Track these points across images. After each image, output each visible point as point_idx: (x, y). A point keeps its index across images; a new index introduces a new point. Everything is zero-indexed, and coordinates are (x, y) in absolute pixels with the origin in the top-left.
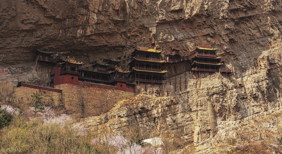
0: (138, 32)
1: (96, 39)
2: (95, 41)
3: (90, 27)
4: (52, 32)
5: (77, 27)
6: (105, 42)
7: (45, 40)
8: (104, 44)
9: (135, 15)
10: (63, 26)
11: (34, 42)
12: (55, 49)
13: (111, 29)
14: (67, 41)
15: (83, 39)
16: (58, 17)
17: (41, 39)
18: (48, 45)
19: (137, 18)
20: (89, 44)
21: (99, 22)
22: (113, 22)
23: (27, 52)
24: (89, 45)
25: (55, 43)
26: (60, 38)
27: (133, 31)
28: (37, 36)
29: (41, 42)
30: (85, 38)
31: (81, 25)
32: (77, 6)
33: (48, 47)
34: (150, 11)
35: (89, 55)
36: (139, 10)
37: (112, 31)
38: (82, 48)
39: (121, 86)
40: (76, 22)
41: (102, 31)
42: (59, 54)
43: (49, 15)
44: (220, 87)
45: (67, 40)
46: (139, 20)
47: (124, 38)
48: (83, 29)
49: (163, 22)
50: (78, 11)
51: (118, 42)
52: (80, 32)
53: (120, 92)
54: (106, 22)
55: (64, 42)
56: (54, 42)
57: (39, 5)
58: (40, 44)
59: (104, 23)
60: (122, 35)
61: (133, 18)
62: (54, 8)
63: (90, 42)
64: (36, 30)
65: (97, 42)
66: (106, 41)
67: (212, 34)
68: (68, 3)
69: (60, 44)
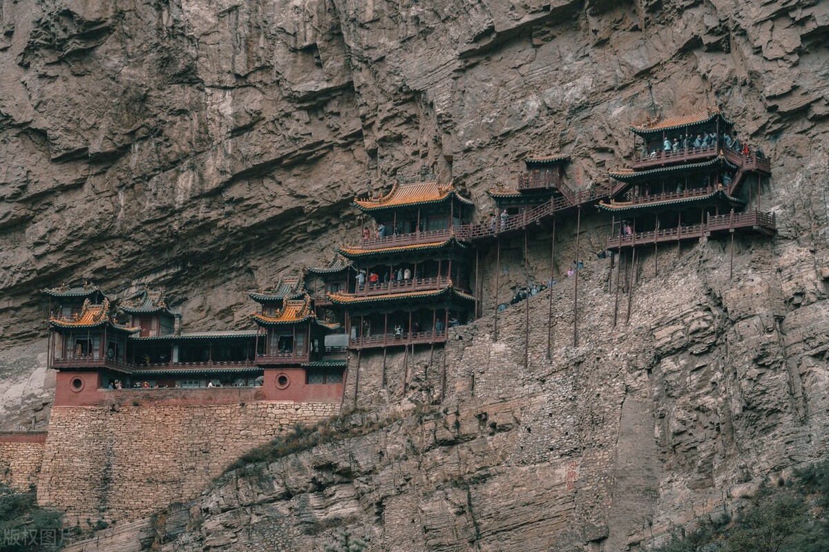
0: (398, 121)
1: (248, 196)
2: (246, 206)
3: (216, 155)
4: (86, 212)
5: (175, 164)
6: (288, 198)
7: (69, 248)
8: (285, 208)
9: (368, 48)
10: (126, 178)
11: (25, 264)
12: (117, 270)
13: (295, 139)
14: (149, 230)
15: (202, 208)
16: (95, 148)
17: (53, 248)
18: (90, 260)
19: (382, 59)
20: (227, 221)
21: (242, 123)
22: (298, 106)
23: (18, 304)
24: (230, 225)
25: (111, 248)
26: (122, 226)
27: (378, 124)
28: (36, 239)
29: (53, 259)
30: (208, 200)
31: (187, 156)
32: (153, 83)
33: (91, 268)
34: (432, 10)
35: (253, 263)
36: (386, 19)
37: (301, 146)
38: (210, 244)
39: (282, 380)
40: (167, 147)
41: (261, 155)
42: (141, 287)
43: (60, 151)
44: (690, 318)
45: (149, 228)
46: (388, 69)
47: (361, 163)
48: (193, 167)
49: (485, 42)
50: (161, 104)
51: (339, 186)
52: (186, 181)
53: (273, 407)
54: (270, 113)
55: (139, 236)
56: (106, 247)
57: (19, 126)
58: (55, 266)
59: (264, 119)
60: (352, 148)
61: (366, 62)
62: (75, 118)
63: (229, 214)
64: (34, 220)
65: (256, 206)
66: (292, 194)
67: (712, 32)
68: (117, 82)
69: (129, 247)
